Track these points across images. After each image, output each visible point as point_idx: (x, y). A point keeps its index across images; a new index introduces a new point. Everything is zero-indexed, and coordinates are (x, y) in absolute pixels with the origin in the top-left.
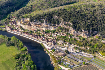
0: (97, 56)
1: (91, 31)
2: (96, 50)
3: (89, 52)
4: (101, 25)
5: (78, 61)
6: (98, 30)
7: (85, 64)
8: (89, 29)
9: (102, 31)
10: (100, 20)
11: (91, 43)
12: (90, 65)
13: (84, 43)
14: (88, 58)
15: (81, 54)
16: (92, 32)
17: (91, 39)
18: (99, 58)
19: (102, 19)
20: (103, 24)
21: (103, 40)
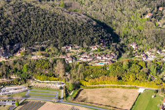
0: (33, 84)
1: (8, 46)
2: (28, 76)
3: (18, 84)
4: (22, 31)
5: (4, 106)
6: (19, 41)
7: (19, 105)
8: (4, 44)
9: (26, 41)
10: (16, 24)
11: (16, 66)
12: (28, 102)
13: (4, 70)
14: (19, 93)
15: (4, 91)
16: (11, 48)
17: (13, 60)
18: (37, 87)
19: (20, 21)
20: (23, 29)
21: (32, 55)
